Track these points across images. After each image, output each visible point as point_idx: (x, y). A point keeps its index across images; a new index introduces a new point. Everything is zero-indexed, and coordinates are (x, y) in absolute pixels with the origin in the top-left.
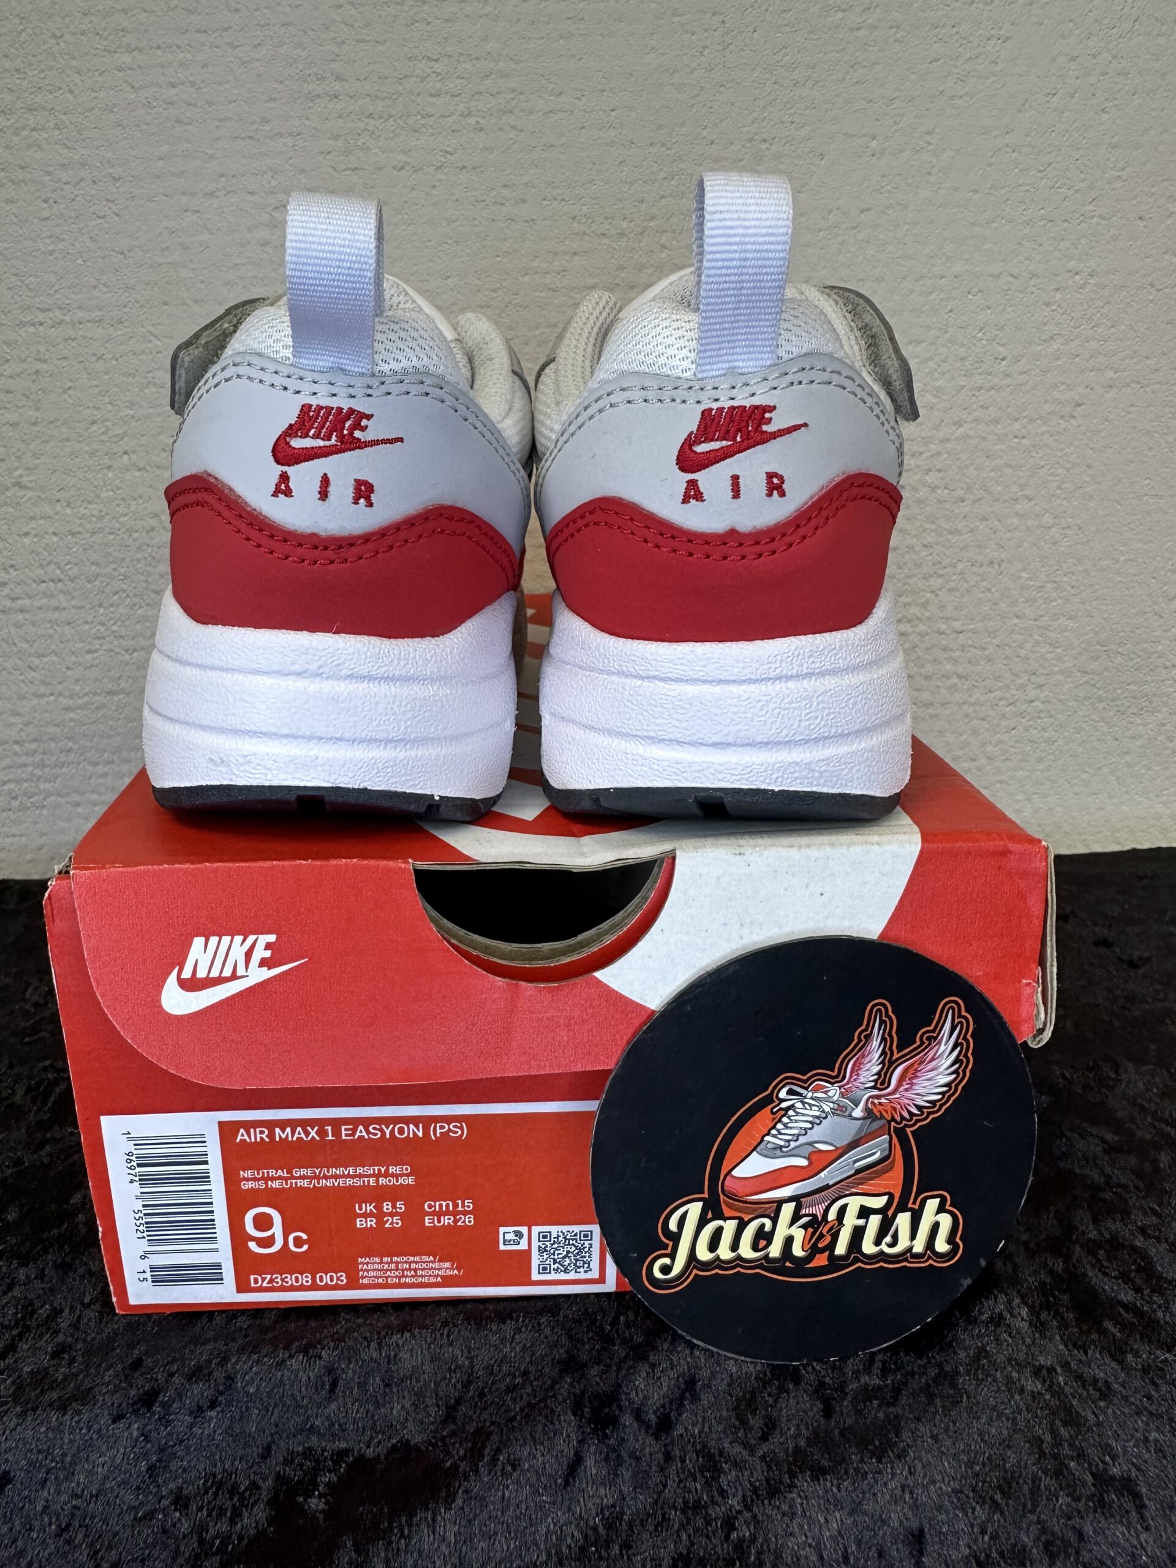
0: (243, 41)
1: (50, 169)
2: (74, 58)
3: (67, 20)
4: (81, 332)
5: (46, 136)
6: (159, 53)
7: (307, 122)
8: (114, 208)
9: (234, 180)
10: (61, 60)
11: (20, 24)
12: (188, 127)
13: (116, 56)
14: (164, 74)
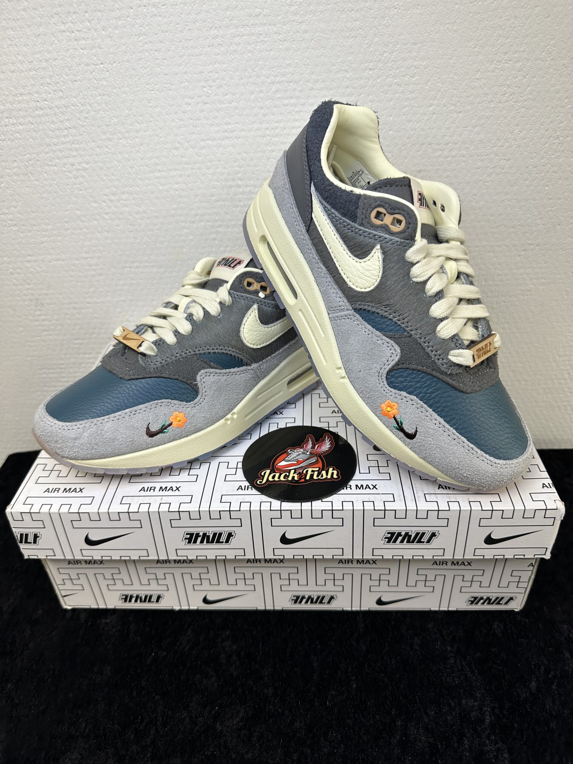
0: (203, 167)
1: (132, 214)
2: (139, 175)
3: (135, 161)
4: (147, 270)
5: (129, 202)
6: (171, 172)
7: (229, 196)
8: (157, 227)
9: (202, 217)
10: (134, 176)
11: (118, 163)
12: (183, 199)
13: (154, 173)
14: (173, 180)
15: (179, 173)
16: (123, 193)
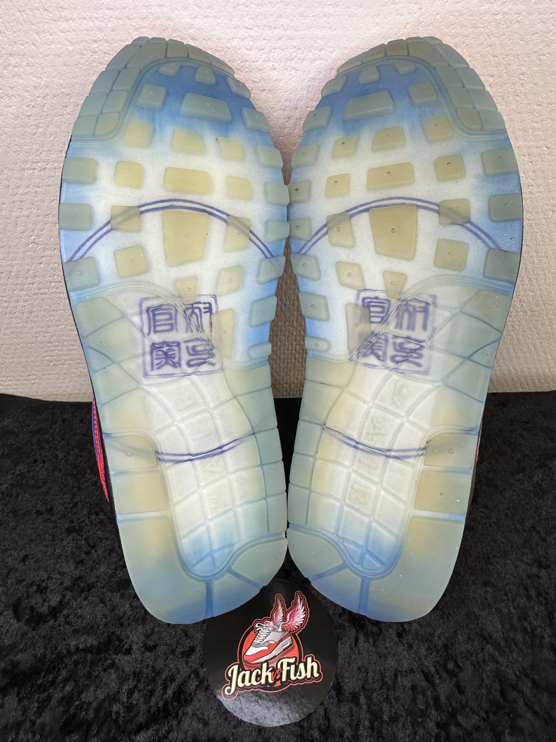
2: (33, 24)
6: (85, 22)
10: (25, 26)
15: (97, 24)
16: (10, 55)
